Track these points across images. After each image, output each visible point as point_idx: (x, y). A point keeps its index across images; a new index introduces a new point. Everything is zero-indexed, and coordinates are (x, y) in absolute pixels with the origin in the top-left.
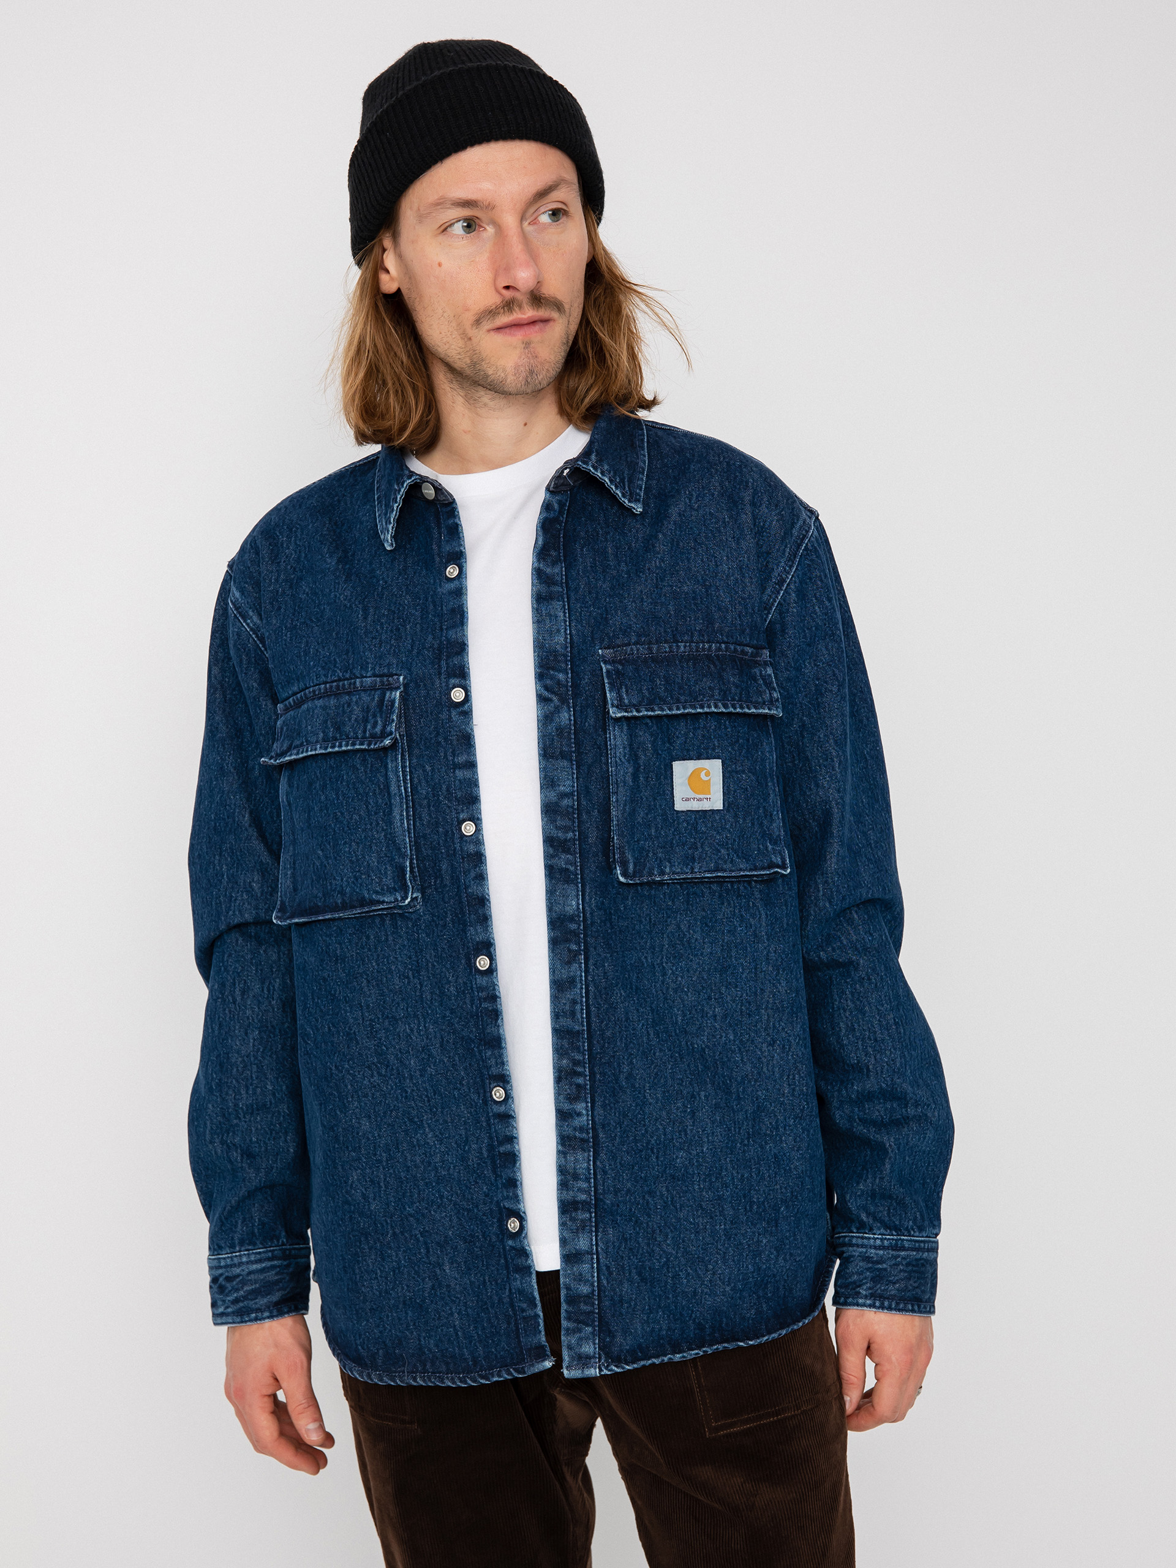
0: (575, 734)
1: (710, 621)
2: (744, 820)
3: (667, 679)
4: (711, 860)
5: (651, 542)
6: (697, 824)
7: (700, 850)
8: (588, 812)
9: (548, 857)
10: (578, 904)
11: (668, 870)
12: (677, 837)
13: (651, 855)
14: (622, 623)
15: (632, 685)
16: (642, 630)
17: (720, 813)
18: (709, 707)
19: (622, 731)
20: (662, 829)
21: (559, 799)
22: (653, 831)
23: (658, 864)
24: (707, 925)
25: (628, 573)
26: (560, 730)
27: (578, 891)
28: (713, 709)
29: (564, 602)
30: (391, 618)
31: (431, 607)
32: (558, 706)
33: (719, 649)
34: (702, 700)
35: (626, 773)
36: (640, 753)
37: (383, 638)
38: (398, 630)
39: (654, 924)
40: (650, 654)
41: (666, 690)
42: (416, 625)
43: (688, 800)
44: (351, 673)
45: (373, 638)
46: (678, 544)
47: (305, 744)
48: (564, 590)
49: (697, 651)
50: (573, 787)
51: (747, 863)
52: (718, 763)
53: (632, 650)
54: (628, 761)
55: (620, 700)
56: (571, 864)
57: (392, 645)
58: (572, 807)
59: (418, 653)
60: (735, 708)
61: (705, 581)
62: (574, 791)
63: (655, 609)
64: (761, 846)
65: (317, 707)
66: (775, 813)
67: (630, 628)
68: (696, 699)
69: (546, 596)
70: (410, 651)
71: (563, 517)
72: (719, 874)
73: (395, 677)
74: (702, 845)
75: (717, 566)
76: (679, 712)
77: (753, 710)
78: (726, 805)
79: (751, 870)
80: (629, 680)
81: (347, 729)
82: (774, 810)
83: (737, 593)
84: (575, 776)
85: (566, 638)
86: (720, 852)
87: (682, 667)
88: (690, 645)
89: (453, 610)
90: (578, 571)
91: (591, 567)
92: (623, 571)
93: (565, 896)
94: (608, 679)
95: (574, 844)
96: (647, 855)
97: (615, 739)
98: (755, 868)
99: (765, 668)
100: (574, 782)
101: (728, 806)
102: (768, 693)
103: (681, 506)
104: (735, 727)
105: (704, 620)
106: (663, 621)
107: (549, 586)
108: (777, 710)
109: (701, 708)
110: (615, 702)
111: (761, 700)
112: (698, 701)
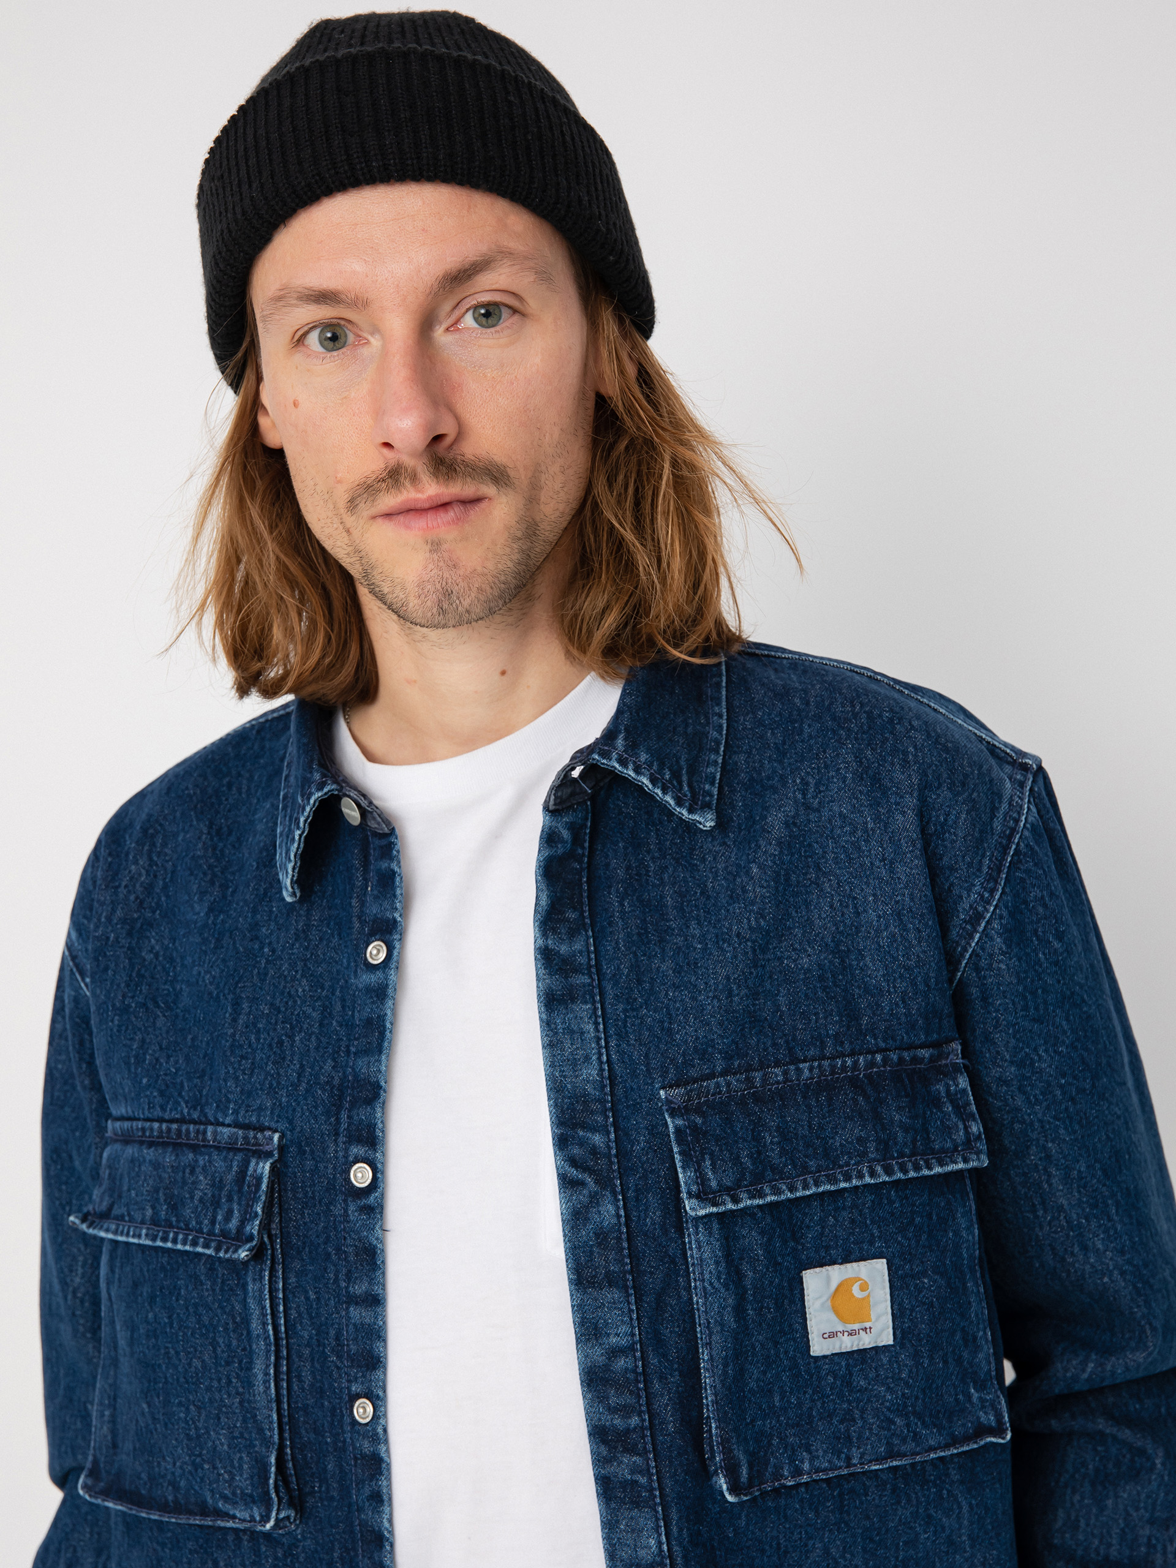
0: (629, 1240)
1: (851, 1014)
2: (931, 1358)
3: (784, 1134)
4: (879, 1441)
5: (739, 880)
6: (851, 1375)
7: (860, 1423)
8: (662, 1378)
9: (599, 1461)
10: (660, 1543)
11: (806, 1466)
12: (819, 1404)
13: (776, 1441)
14: (697, 1038)
15: (721, 1150)
16: (734, 1047)
17: (889, 1351)
18: (861, 1176)
19: (711, 1236)
20: (791, 1393)
21: (609, 1359)
22: (777, 1399)
23: (789, 1458)
24: (872, 1540)
25: (703, 939)
26: (602, 1236)
27: (658, 1520)
28: (868, 1180)
29: (594, 1003)
30: (274, 1021)
31: (339, 1007)
32: (596, 1193)
33: (872, 1064)
34: (847, 1164)
35: (724, 1309)
36: (745, 1267)
37: (258, 1059)
38: (281, 1043)
39: (786, 1552)
40: (750, 1088)
41: (783, 1152)
42: (310, 1037)
43: (833, 1335)
44: (201, 1111)
45: (242, 1058)
46: (787, 880)
47: (127, 1218)
48: (593, 980)
49: (833, 1073)
50: (633, 1335)
51: (940, 1435)
52: (881, 1265)
53: (718, 1085)
54: (726, 1286)
55: (703, 1184)
56: (640, 1472)
57: (268, 1074)
58: (634, 1371)
59: (307, 1091)
60: (905, 1172)
61: (837, 945)
62: (634, 1343)
63: (754, 1005)
64: (961, 1397)
65: (145, 1160)
66: (981, 1333)
67: (713, 1047)
68: (835, 1164)
69: (563, 995)
70: (295, 1087)
71: (583, 847)
72: (895, 1463)
73: (267, 1134)
74: (863, 1411)
75: (858, 914)
76: (808, 1193)
77: (938, 1170)
78: (899, 1335)
79: (947, 1446)
80: (717, 1141)
81: (188, 1213)
82: (978, 1330)
83: (895, 959)
84: (635, 1316)
85: (602, 1070)
86: (894, 1423)
87: (809, 1107)
88: (820, 1066)
89: (369, 1023)
90: (617, 943)
91: (639, 934)
92: (693, 937)
93: (637, 1531)
94: (679, 1144)
95: (643, 1437)
96: (770, 1444)
97: (699, 1248)
98: (955, 1442)
99: (955, 1079)
100: (633, 1327)
101: (903, 1338)
102: (961, 1126)
103: (789, 808)
104: (906, 1198)
105: (840, 1016)
106: (770, 1026)
107: (566, 978)
108: (978, 1159)
109: (845, 1181)
110: (694, 1188)
111: (949, 1145)
112: (841, 1167)
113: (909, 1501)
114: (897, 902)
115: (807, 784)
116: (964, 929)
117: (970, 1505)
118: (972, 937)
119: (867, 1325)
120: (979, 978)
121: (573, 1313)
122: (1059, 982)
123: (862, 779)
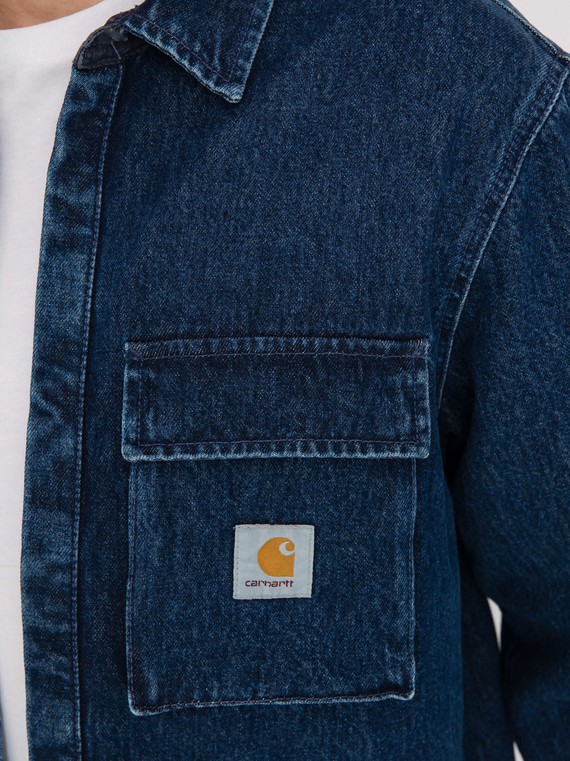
0: (83, 472)
2: (345, 615)
3: (230, 400)
4: (285, 679)
6: (268, 618)
7: (270, 662)
8: (94, 594)
9: (30, 655)
10: (75, 730)
11: (215, 694)
12: (235, 642)
13: (190, 668)
14: (168, 301)
15: (167, 406)
16: (199, 313)
17: (306, 604)
19: (148, 480)
20: (209, 629)
21: (49, 572)
22: (195, 632)
23: (200, 684)
26: (58, 464)
27: (75, 710)
28: (299, 454)
32: (59, 426)
33: (327, 347)
34: (284, 436)
35: (149, 548)
36: (178, 514)
40: (207, 353)
41: (226, 416)
43: (255, 584)
48: (94, 232)
49: (287, 350)
50: (72, 555)
51: (346, 683)
53: (176, 346)
54: (155, 528)
55: (142, 433)
56: (65, 670)
58: (70, 586)
60: (339, 452)
62: (71, 563)
64: (374, 654)
66: (403, 603)
67: (180, 310)
68: (273, 435)
69: (64, 242)
71: (109, 108)
74: (273, 652)
77: (372, 455)
78: (318, 591)
79: (350, 695)
80: (164, 397)
82: (400, 599)
83: (370, 250)
84: (77, 539)
85: (84, 317)
86: (301, 665)
87: (258, 378)
88: (275, 341)
90: (123, 202)
91: (143, 196)
93: (56, 717)
94: (129, 394)
95: (71, 641)
96: (184, 669)
97: (137, 490)
98: (359, 692)
99: (414, 374)
100: (73, 549)
101: (321, 593)
102: (408, 418)
104: (343, 474)
105: (306, 297)
106: (237, 298)
107: (70, 227)
108: (418, 451)
109: (277, 451)
110: (132, 436)
111: (391, 433)
112: (277, 437)
113: (315, 731)
114: (382, 198)
117: (375, 743)
118: (489, 226)
119: (289, 579)
121: (23, 527)
123: (377, 76)
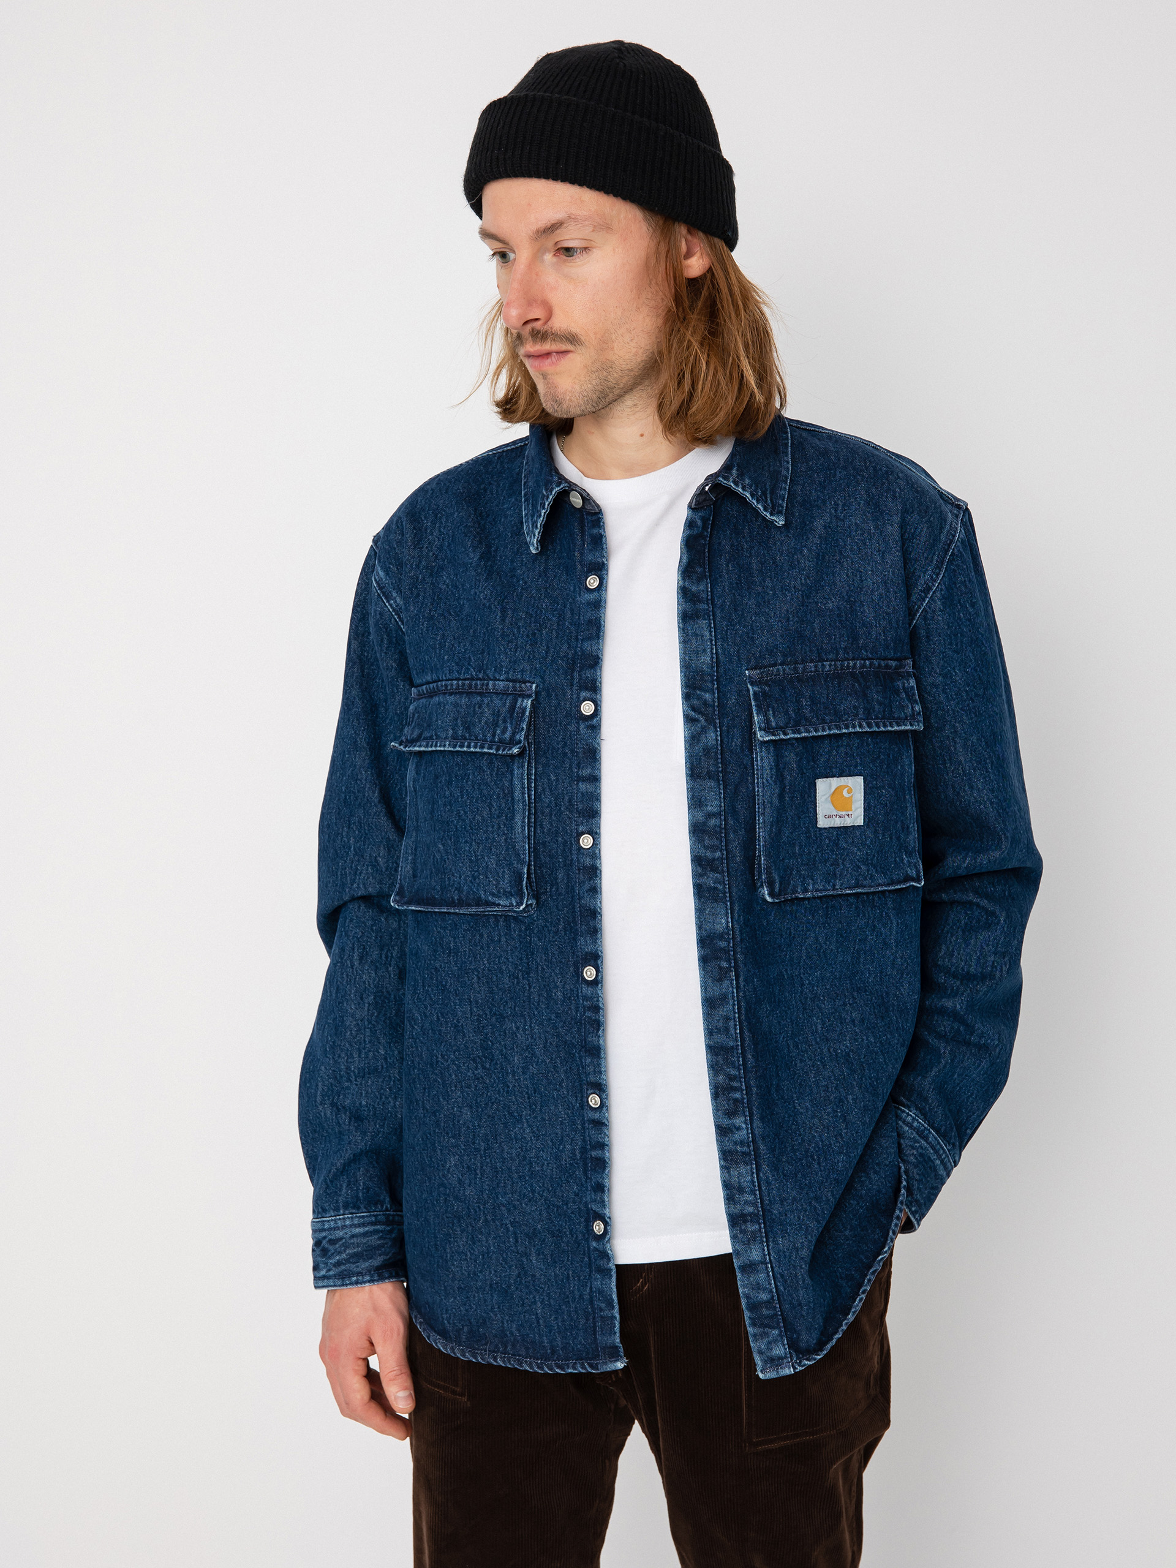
0: (722, 754)
1: (854, 637)
2: (884, 835)
3: (813, 701)
4: (852, 877)
5: (796, 557)
6: (839, 840)
7: (842, 867)
8: (735, 832)
9: (696, 875)
10: (727, 922)
11: (811, 887)
12: (820, 855)
13: (795, 871)
14: (768, 643)
15: (778, 706)
16: (788, 650)
17: (861, 829)
18: (854, 727)
19: (769, 753)
20: (805, 847)
21: (706, 819)
22: (797, 849)
23: (802, 882)
24: (842, 936)
25: (773, 589)
26: (707, 751)
27: (727, 909)
28: (858, 729)
29: (709, 620)
30: (528, 622)
31: (569, 614)
32: (705, 726)
33: (863, 666)
34: (847, 720)
35: (773, 795)
36: (786, 773)
37: (519, 642)
38: (534, 634)
39: (794, 937)
40: (796, 674)
41: (812, 710)
42: (552, 631)
43: (830, 817)
44: (485, 673)
45: (509, 642)
46: (824, 558)
47: (434, 737)
48: (709, 607)
49: (842, 669)
50: (721, 807)
51: (885, 878)
52: (860, 780)
53: (778, 670)
54: (775, 782)
55: (767, 723)
56: (719, 883)
57: (526, 651)
58: (720, 826)
59: (552, 661)
60: (879, 727)
61: (850, 597)
62: (721, 811)
63: (801, 627)
64: (898, 859)
65: (448, 703)
66: (912, 825)
67: (777, 649)
68: (840, 720)
69: (692, 614)
70: (545, 658)
71: (707, 532)
72: (859, 890)
73: (528, 684)
74: (843, 861)
75: (862, 581)
77: (896, 728)
78: (867, 820)
79: (888, 885)
80: (776, 701)
81: (477, 730)
82: (910, 823)
83: (881, 608)
84: (722, 796)
85: (712, 658)
86: (861, 868)
87: (828, 686)
88: (835, 665)
89: (590, 622)
90: (724, 587)
91: (737, 584)
92: (767, 587)
93: (715, 915)
94: (755, 700)
95: (722, 863)
96: (791, 873)
97: (762, 760)
98: (893, 883)
99: (908, 680)
100: (721, 802)
101: (869, 822)
102: (910, 706)
103: (827, 518)
104: (877, 744)
105: (848, 637)
106: (809, 640)
107: (695, 604)
108: (918, 725)
109: (846, 729)
110: (763, 725)
111: (903, 715)
112: (843, 721)
113: (864, 915)
114: (885, 575)
115: (838, 505)
116: (920, 595)
117: (898, 923)
118: (924, 601)
119: (850, 813)
120: (926, 624)
121: (688, 792)
122: (970, 631)
123: (869, 504)
